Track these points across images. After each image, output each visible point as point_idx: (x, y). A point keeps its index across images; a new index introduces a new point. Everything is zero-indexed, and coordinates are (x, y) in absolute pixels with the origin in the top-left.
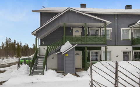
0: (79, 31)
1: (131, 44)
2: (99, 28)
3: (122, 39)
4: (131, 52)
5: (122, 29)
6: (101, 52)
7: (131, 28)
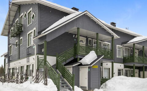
0: (83, 41)
1: (123, 62)
2: (101, 42)
3: (117, 56)
4: (123, 69)
5: (117, 46)
6: (102, 68)
7: (123, 46)
